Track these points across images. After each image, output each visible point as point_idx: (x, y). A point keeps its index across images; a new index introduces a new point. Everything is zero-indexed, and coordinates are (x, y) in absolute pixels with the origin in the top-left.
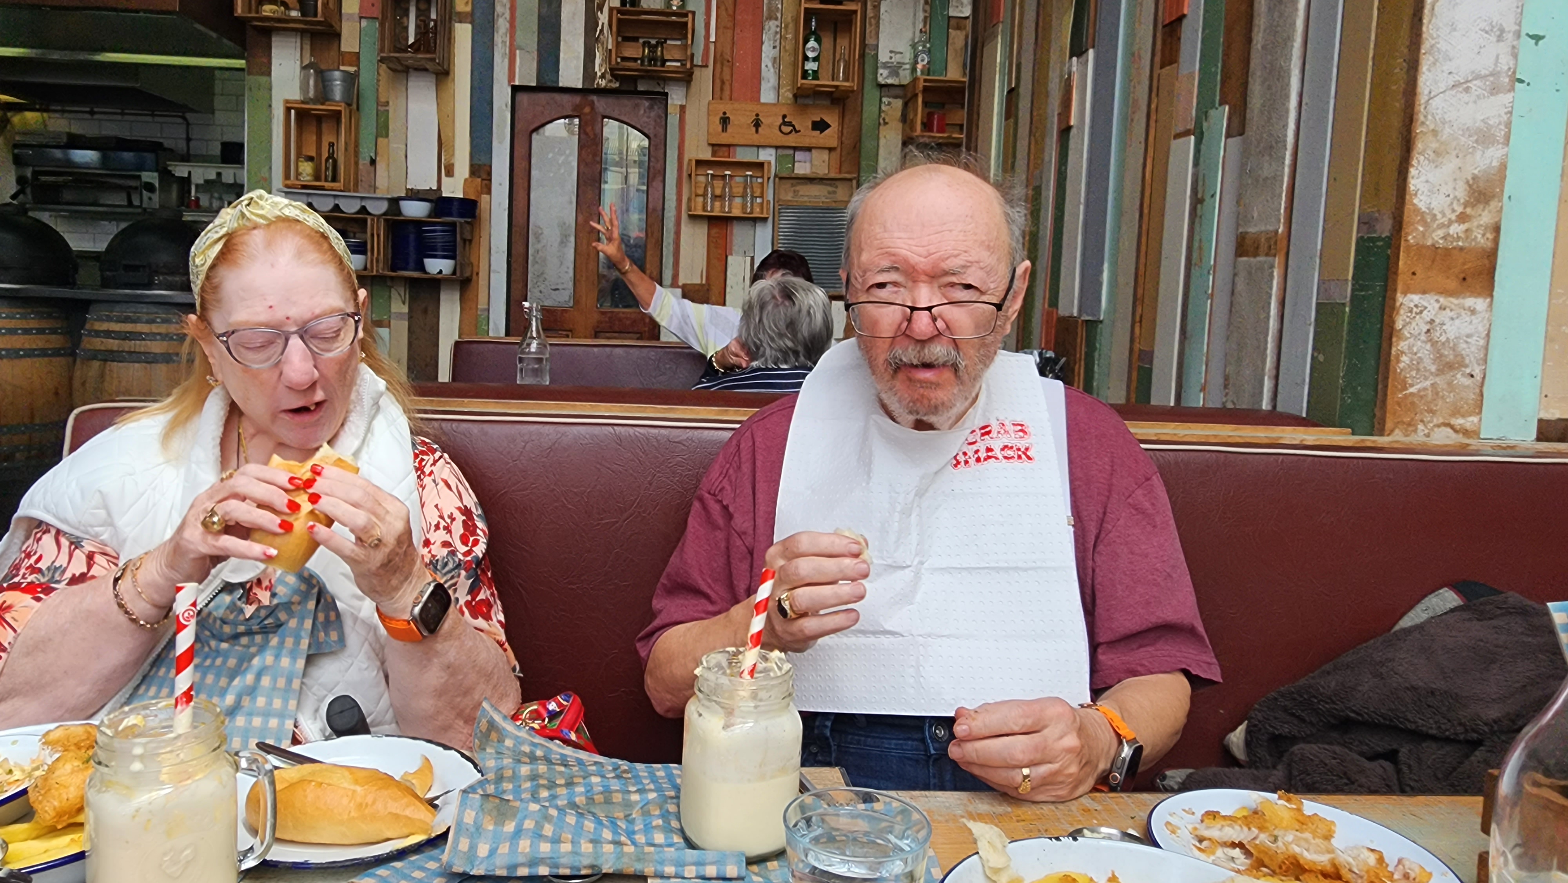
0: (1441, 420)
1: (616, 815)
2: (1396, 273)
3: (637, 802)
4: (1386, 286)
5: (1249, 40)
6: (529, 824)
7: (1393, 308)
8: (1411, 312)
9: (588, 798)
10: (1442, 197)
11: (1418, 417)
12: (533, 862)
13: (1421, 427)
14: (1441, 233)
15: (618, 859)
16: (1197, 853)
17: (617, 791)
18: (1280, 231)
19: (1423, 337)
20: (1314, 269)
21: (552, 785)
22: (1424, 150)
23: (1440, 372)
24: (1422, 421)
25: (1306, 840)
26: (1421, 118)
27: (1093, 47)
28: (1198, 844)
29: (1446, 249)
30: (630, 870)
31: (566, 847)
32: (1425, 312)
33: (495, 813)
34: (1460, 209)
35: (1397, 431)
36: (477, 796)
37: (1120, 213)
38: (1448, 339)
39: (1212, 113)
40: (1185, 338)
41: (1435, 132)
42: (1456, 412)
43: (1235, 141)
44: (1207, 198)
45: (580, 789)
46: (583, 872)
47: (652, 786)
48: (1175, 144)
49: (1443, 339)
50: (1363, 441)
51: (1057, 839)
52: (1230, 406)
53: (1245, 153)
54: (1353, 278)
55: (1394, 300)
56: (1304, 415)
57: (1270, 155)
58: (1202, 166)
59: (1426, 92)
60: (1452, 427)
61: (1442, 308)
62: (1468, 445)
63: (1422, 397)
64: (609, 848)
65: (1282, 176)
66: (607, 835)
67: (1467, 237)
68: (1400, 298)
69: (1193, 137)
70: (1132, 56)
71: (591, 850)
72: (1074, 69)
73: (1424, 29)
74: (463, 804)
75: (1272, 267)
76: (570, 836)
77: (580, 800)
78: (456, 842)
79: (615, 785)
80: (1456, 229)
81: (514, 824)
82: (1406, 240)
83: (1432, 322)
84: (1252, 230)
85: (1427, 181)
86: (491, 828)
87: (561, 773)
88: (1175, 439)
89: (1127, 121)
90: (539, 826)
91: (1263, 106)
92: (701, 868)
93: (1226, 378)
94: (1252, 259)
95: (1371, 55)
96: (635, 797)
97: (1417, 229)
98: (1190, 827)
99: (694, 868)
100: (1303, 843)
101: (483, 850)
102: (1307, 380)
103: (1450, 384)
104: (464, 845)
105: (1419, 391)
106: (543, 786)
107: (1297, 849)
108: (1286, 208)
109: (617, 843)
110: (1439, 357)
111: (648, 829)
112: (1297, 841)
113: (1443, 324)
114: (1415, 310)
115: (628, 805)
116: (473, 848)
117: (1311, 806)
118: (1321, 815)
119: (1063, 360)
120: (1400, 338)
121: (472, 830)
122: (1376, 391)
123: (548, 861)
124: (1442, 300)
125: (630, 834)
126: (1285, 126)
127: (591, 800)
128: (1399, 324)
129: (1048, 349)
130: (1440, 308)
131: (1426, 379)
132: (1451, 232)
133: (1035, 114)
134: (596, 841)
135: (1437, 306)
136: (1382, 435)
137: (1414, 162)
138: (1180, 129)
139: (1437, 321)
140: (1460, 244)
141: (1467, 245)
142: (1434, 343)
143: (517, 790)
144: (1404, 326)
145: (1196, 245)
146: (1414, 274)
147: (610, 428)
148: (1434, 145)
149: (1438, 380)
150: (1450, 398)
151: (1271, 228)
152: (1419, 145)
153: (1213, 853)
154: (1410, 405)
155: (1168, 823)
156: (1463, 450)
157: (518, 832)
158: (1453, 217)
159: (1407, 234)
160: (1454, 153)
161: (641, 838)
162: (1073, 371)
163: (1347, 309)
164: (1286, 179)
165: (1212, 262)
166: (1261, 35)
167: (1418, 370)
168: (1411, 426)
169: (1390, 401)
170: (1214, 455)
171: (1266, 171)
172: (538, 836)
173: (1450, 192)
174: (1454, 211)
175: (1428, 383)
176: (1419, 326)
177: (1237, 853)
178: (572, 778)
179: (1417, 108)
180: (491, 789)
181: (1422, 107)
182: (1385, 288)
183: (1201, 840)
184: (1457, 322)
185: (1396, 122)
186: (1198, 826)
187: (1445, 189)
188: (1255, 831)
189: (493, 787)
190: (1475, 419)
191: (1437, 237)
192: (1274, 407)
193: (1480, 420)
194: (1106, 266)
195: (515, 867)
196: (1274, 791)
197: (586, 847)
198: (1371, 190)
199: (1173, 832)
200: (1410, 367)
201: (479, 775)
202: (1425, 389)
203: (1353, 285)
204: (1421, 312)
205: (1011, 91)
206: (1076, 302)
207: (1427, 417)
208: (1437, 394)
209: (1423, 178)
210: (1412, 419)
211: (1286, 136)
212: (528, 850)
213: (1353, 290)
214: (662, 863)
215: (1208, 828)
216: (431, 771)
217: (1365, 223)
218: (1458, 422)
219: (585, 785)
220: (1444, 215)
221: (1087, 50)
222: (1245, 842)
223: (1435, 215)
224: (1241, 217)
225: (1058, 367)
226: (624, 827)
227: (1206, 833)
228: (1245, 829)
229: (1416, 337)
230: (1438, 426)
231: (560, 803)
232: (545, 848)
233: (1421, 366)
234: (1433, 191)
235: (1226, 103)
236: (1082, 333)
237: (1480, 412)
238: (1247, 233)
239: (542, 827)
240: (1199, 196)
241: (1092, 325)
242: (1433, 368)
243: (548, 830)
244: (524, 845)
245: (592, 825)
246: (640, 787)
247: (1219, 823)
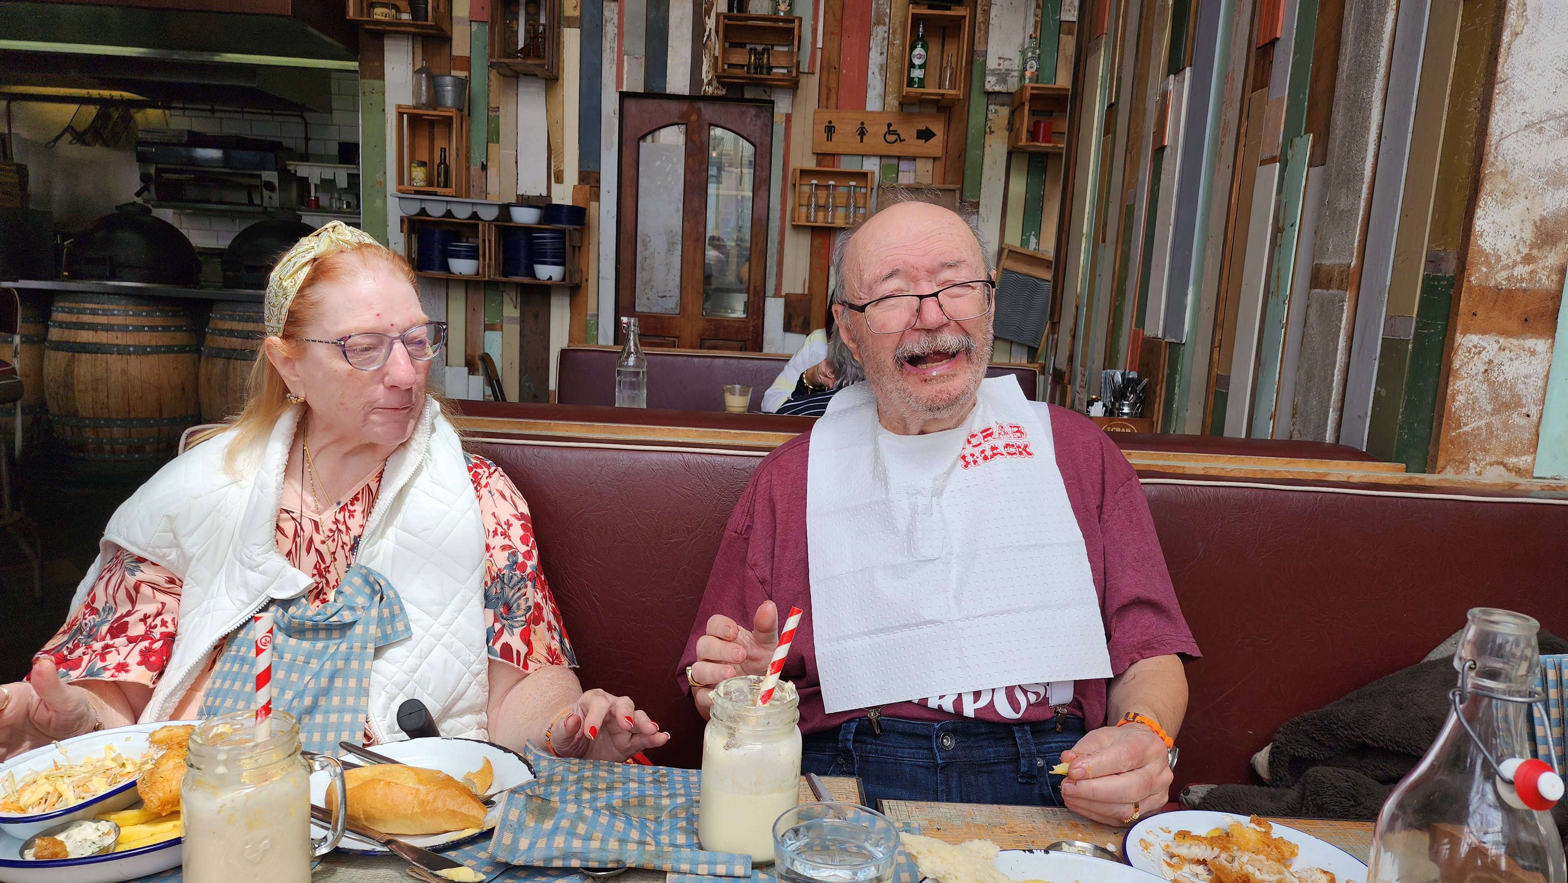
0: (1494, 459)
1: (648, 817)
2: (1457, 314)
3: (666, 806)
4: (1447, 325)
5: (1336, 68)
6: (565, 823)
7: (1451, 347)
8: (1470, 352)
9: (623, 801)
10: (1508, 237)
11: (1470, 455)
12: (566, 856)
13: (1472, 465)
14: (1504, 274)
15: (640, 855)
16: (1165, 867)
17: (651, 796)
18: (1353, 264)
19: (1480, 377)
20: (1383, 306)
21: (594, 790)
22: (1492, 191)
23: (1496, 412)
24: (1474, 459)
25: (1260, 862)
26: (1491, 159)
27: (1191, 66)
28: (1168, 860)
29: (1509, 291)
30: (650, 866)
31: (595, 844)
32: (1484, 353)
33: (536, 813)
34: (1525, 251)
35: (1448, 468)
36: (522, 797)
37: (1205, 237)
38: (1505, 380)
39: (1297, 140)
40: (1260, 365)
41: (1504, 174)
42: (1510, 451)
43: (1316, 171)
44: (1287, 227)
45: (618, 793)
46: (610, 866)
47: (682, 792)
48: (1261, 170)
49: (1501, 379)
50: (1410, 478)
51: (1031, 851)
52: (1296, 437)
53: (1325, 184)
54: (1417, 315)
55: (1453, 339)
56: (1364, 450)
57: (1348, 188)
58: (1283, 195)
59: (1498, 132)
60: (1505, 466)
61: (1502, 349)
62: (1517, 484)
63: (1475, 436)
64: (632, 846)
65: (1358, 209)
66: (635, 835)
67: (1532, 279)
68: (1459, 338)
69: (1278, 164)
70: (1225, 78)
71: (617, 847)
72: (1171, 87)
73: (1499, 68)
74: (509, 803)
75: (1343, 301)
76: (600, 835)
77: (617, 802)
78: (501, 836)
79: (650, 790)
80: (1521, 270)
81: (552, 822)
82: (1469, 281)
83: (1490, 362)
84: (1327, 262)
85: (1493, 223)
86: (532, 825)
87: (603, 778)
88: (1222, 473)
89: (1218, 142)
90: (574, 825)
91: (1344, 137)
92: (712, 867)
93: (1295, 408)
94: (1325, 291)
95: (1448, 92)
96: (665, 802)
97: (1479, 270)
98: (1163, 844)
99: (706, 866)
100: (1257, 864)
101: (524, 844)
102: (1369, 414)
103: (1505, 423)
104: (507, 839)
105: (1473, 430)
106: (587, 789)
107: (1250, 869)
108: (1359, 242)
109: (642, 843)
110: (1495, 397)
111: (673, 829)
112: (1250, 862)
113: (1502, 365)
114: (1473, 350)
115: (659, 808)
116: (515, 842)
117: (1280, 830)
118: (1286, 838)
119: (1145, 381)
120: (1456, 378)
121: (516, 826)
122: (1431, 429)
123: (579, 855)
124: (1501, 340)
125: (657, 834)
126: (1363, 159)
127: (626, 803)
128: (1457, 364)
129: (1131, 370)
130: (1500, 349)
131: (1481, 418)
132: (1515, 274)
133: (1132, 130)
134: (623, 841)
135: (1496, 346)
136: (1433, 472)
137: (1481, 203)
138: (1267, 156)
139: (1496, 361)
140: (1524, 285)
141: (1530, 286)
142: (1491, 384)
143: (564, 792)
144: (1461, 366)
145: (1274, 273)
146: (1474, 314)
147: (680, 456)
148: (1503, 186)
149: (1493, 419)
150: (1505, 437)
151: (1343, 261)
152: (1487, 186)
153: (1181, 869)
154: (1464, 443)
155: (1142, 840)
156: (1511, 490)
157: (555, 830)
158: (1519, 260)
159: (1470, 275)
160: (1523, 195)
161: (665, 839)
162: (1155, 392)
163: (1410, 346)
164: (1361, 213)
165: (1288, 293)
166: (1346, 64)
167: (1473, 409)
168: (1463, 464)
169: (1443, 439)
170: (1253, 492)
171: (1343, 205)
172: (572, 833)
173: (1517, 233)
174: (1519, 252)
175: (1483, 422)
176: (1478, 365)
177: (1200, 869)
178: (613, 783)
179: (1487, 149)
180: (540, 791)
181: (1493, 147)
182: (1446, 328)
183: (1172, 856)
184: (1516, 363)
185: (1467, 162)
186: (1170, 844)
187: (1510, 231)
188: (1217, 851)
189: (542, 789)
190: (1529, 459)
191: (1501, 278)
192: (1338, 438)
193: (1535, 459)
194: (1191, 289)
195: (551, 859)
196: (1248, 814)
197: (613, 845)
198: (1440, 230)
199: (1146, 848)
200: (1465, 406)
201: (532, 777)
202: (1479, 428)
203: (1417, 322)
204: (1480, 353)
205: (1111, 106)
206: (1161, 323)
207: (1480, 456)
208: (1492, 433)
209: (1490, 219)
210: (1465, 457)
211: (1364, 169)
212: (562, 845)
213: (1416, 328)
214: (678, 861)
215: (1178, 846)
216: (491, 772)
217: (1432, 262)
218: (1512, 460)
219: (624, 790)
220: (1509, 256)
221: (1184, 68)
222: (1208, 860)
223: (1500, 257)
224: (1318, 249)
225: (1139, 388)
226: (652, 828)
227: (1176, 851)
228: (1209, 848)
229: (1473, 377)
230: (1491, 464)
231: (599, 805)
232: (577, 844)
233: (1476, 406)
234: (1500, 232)
235: (1310, 133)
236: (1165, 354)
237: (1535, 452)
238: (1321, 265)
239: (576, 827)
240: (1280, 225)
241: (1175, 348)
242: (1489, 408)
243: (582, 829)
244: (559, 841)
245: (623, 825)
246: (672, 792)
247: (1188, 842)
